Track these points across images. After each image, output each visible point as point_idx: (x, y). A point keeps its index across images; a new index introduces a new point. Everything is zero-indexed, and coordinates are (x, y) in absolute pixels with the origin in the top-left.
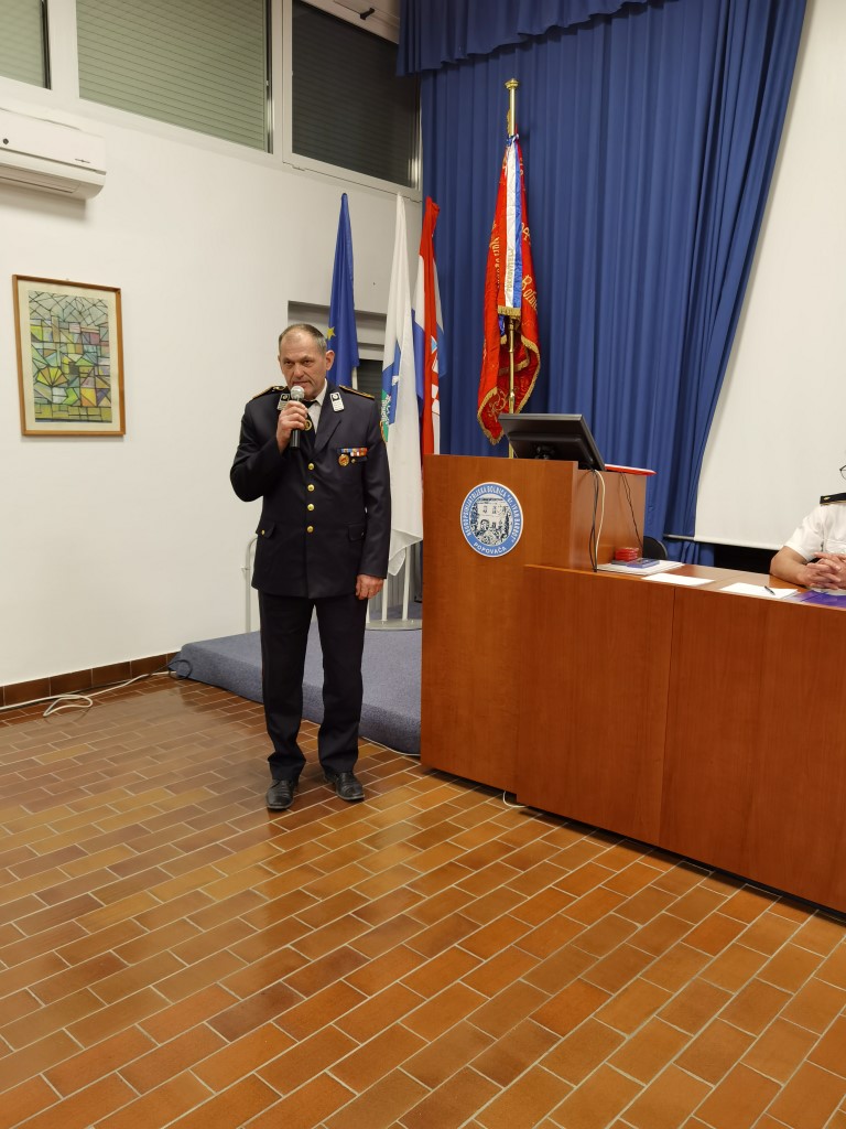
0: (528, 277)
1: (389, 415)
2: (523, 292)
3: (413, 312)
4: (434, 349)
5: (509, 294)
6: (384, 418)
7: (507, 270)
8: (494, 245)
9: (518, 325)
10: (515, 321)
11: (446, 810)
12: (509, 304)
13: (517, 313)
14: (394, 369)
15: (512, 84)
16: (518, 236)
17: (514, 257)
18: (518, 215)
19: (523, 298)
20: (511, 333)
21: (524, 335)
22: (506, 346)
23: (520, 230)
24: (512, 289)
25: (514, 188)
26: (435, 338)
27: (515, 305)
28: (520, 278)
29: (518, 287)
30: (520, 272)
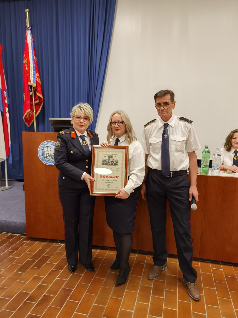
0: (37, 74)
2: (36, 78)
4: (5, 95)
5: (32, 79)
7: (30, 71)
8: (25, 62)
9: (35, 89)
10: (33, 87)
11: (41, 251)
12: (32, 82)
13: (35, 85)
15: (27, 10)
16: (34, 60)
17: (33, 67)
18: (33, 53)
19: (36, 80)
20: (33, 91)
21: (37, 92)
22: (32, 95)
23: (34, 58)
24: (33, 77)
25: (31, 44)
26: (6, 92)
27: (34, 82)
28: (35, 74)
29: (35, 77)
30: (35, 72)
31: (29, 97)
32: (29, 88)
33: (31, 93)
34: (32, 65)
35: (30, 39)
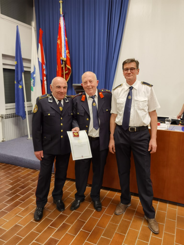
0: (67, 50)
1: (33, 85)
2: (67, 54)
3: (38, 58)
4: (44, 68)
6: (32, 85)
7: (62, 48)
8: (59, 42)
9: (65, 62)
10: (64, 61)
12: (63, 57)
13: (65, 59)
14: (34, 73)
15: (61, 2)
16: (65, 40)
17: (64, 45)
18: (64, 34)
19: (67, 56)
20: (64, 64)
21: (67, 65)
22: (63, 67)
23: (65, 38)
24: (64, 53)
25: (63, 28)
26: (44, 65)
27: (65, 57)
28: (66, 51)
29: (65, 53)
30: (66, 49)
31: (61, 68)
32: (61, 61)
33: (62, 66)
34: (64, 44)
35: (63, 23)
